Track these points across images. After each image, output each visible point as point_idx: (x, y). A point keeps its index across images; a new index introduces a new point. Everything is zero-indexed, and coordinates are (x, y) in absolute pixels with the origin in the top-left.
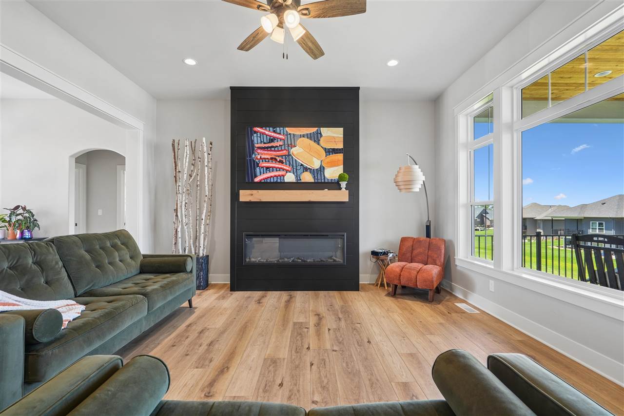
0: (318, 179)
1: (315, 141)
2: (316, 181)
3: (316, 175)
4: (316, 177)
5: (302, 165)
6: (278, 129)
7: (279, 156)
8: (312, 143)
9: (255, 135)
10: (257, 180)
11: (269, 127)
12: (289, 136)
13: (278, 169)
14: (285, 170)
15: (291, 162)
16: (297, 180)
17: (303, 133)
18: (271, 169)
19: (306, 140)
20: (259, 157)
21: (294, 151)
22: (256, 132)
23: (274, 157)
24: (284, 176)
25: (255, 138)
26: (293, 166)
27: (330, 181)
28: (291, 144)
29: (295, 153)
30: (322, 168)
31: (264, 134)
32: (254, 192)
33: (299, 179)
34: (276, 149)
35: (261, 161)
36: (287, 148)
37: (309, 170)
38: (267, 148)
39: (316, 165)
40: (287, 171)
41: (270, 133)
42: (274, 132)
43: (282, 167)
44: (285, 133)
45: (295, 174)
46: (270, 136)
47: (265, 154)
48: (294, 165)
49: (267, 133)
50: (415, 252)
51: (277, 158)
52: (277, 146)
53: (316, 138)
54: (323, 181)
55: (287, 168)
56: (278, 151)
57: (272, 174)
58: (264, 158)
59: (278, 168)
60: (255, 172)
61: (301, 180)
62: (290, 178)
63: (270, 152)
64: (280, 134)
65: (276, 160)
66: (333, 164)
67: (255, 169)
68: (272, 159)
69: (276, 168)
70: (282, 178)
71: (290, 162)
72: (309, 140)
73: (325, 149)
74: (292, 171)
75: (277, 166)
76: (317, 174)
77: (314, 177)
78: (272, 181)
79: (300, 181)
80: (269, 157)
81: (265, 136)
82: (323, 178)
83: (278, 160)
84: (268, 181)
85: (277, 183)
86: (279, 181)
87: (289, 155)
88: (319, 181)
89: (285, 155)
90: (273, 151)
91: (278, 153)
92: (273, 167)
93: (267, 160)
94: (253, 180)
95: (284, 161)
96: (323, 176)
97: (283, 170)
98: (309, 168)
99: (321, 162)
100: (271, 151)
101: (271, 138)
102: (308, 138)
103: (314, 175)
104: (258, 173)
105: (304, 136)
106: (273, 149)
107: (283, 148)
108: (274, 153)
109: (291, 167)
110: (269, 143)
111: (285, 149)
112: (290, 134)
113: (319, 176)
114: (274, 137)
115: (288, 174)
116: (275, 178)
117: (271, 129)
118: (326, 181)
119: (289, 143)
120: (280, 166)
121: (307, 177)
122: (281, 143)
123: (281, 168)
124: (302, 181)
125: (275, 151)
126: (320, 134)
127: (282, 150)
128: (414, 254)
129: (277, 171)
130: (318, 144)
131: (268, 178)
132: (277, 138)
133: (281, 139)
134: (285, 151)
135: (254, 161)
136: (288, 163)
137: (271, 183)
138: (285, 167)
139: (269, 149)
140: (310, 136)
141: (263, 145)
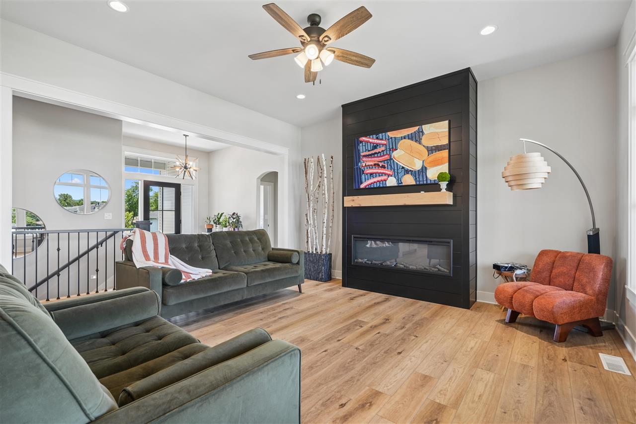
0: (419, 181)
1: (416, 141)
2: (418, 183)
3: (417, 177)
4: (418, 179)
5: (403, 168)
6: (380, 135)
7: (381, 162)
8: (413, 143)
9: (361, 145)
10: (362, 186)
11: (372, 134)
12: (390, 140)
13: (381, 174)
14: (387, 174)
15: (393, 166)
16: (399, 183)
17: (404, 135)
18: (374, 175)
19: (407, 141)
20: (364, 165)
21: (395, 154)
22: (361, 142)
23: (377, 163)
24: (385, 181)
25: (361, 147)
26: (394, 170)
27: (433, 182)
28: (393, 148)
29: (396, 156)
30: (424, 169)
31: (368, 142)
32: (355, 197)
33: (400, 182)
34: (379, 155)
35: (366, 168)
36: (388, 153)
37: (410, 172)
38: (371, 155)
39: (418, 166)
40: (389, 175)
41: (373, 141)
42: (377, 138)
43: (384, 171)
44: (387, 137)
45: (397, 178)
46: (373, 143)
47: (369, 161)
48: (396, 168)
49: (371, 140)
50: (555, 271)
51: (380, 163)
52: (379, 152)
53: (417, 138)
54: (425, 182)
55: (389, 173)
56: (381, 156)
57: (375, 180)
58: (368, 165)
59: (380, 173)
60: (361, 179)
61: (402, 183)
62: (392, 182)
63: (374, 159)
64: (382, 139)
65: (378, 165)
66: (436, 163)
67: (361, 176)
68: (375, 165)
69: (379, 173)
70: (384, 182)
71: (391, 167)
72: (410, 141)
73: (427, 148)
74: (394, 175)
75: (379, 171)
76: (419, 175)
77: (416, 179)
78: (375, 186)
79: (401, 184)
80: (372, 163)
81: (369, 144)
82: (425, 179)
83: (381, 166)
84: (372, 187)
85: (379, 187)
86: (381, 186)
87: (391, 159)
88: (421, 183)
89: (387, 160)
90: (376, 157)
91: (380, 158)
92: (376, 173)
93: (371, 167)
94: (359, 186)
95: (386, 166)
96: (425, 177)
97: (385, 174)
98: (411, 170)
99: (423, 162)
100: (374, 157)
101: (375, 145)
102: (409, 139)
103: (415, 177)
104: (363, 180)
105: (405, 138)
106: (376, 155)
107: (385, 153)
108: (377, 159)
109: (393, 170)
110: (373, 150)
111: (387, 154)
112: (391, 138)
113: (421, 177)
114: (377, 144)
115: (390, 178)
116: (378, 183)
117: (374, 136)
118: (429, 182)
119: (391, 147)
120: (382, 171)
121: (409, 180)
122: (383, 148)
123: (383, 173)
124: (403, 184)
125: (378, 157)
126: (422, 132)
127: (384, 155)
128: (553, 273)
129: (379, 176)
130: (420, 144)
131: (372, 183)
132: (380, 144)
133: (383, 145)
134: (386, 156)
135: (360, 169)
136: (389, 167)
137: (374, 188)
138: (387, 172)
139: (373, 156)
140: (410, 137)
141: (367, 153)
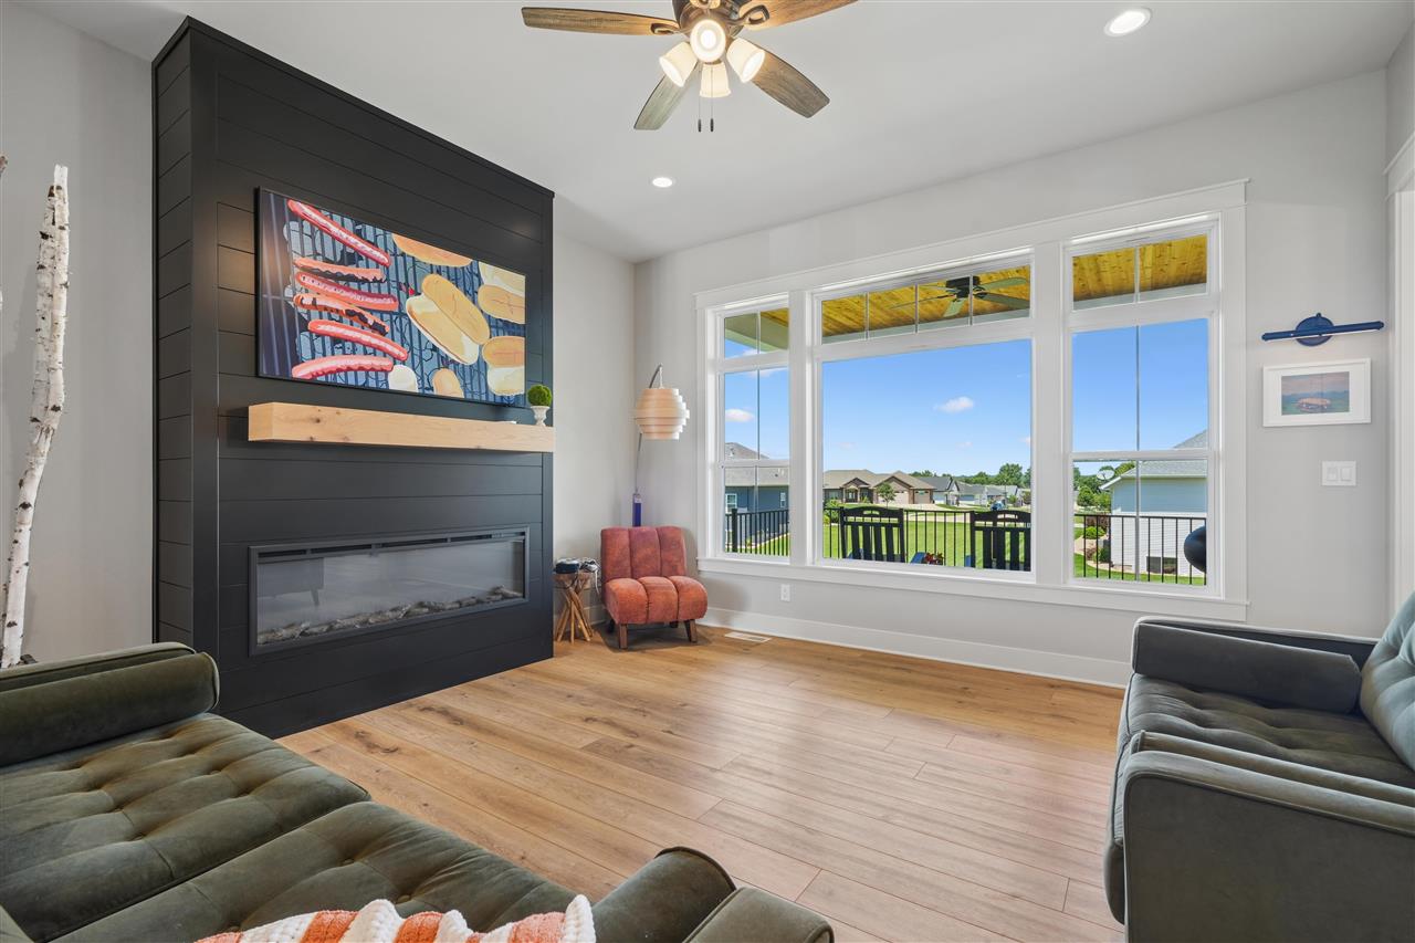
0: (473, 393)
1: (466, 292)
2: (469, 396)
3: (468, 381)
4: (469, 386)
5: (435, 349)
6: (369, 229)
7: (372, 311)
8: (459, 293)
9: (294, 225)
10: (300, 372)
11: (343, 214)
12: (400, 259)
13: (370, 350)
14: (391, 354)
15: (407, 336)
16: (423, 388)
17: (438, 264)
18: (348, 345)
19: (443, 280)
20: (308, 300)
21: (413, 304)
22: (295, 216)
23: (359, 310)
24: (386, 372)
25: (295, 237)
26: (411, 348)
27: (498, 400)
28: (407, 284)
29: (416, 311)
30: (482, 366)
31: (323, 229)
32: (326, 412)
33: (427, 385)
34: (364, 288)
35: (314, 313)
36: (394, 292)
37: (452, 366)
38: (337, 277)
39: (469, 356)
40: (396, 359)
41: (345, 235)
42: (358, 234)
43: (382, 344)
44: (391, 247)
45: (419, 370)
46: (345, 244)
47: (328, 295)
48: (416, 345)
49: (334, 230)
50: (639, 556)
51: (367, 315)
52: (365, 281)
53: (468, 284)
54: (484, 398)
55: (396, 351)
56: (369, 294)
57: (353, 361)
58: (326, 308)
59: (370, 345)
60: (294, 346)
61: (432, 389)
62: (403, 379)
63: (345, 294)
64: (374, 244)
65: (363, 320)
66: (505, 359)
67: (293, 336)
68: (350, 314)
69: (365, 345)
70: (381, 376)
71: (403, 336)
72: (450, 285)
73: (489, 318)
74: (409, 360)
75: (366, 338)
76: (471, 380)
77: (464, 386)
78: (351, 382)
79: (431, 392)
80: (342, 307)
81: (327, 239)
82: (483, 391)
83: (371, 322)
84: (339, 381)
85: (365, 389)
86: (372, 384)
87: (401, 314)
88: (476, 397)
89: (391, 313)
90: (354, 291)
91: (368, 300)
92: (354, 342)
93: (334, 315)
94: (285, 369)
95: (388, 329)
96: (483, 384)
97: (386, 353)
98: (453, 361)
99: (480, 349)
100: (348, 289)
101: (349, 250)
102: (449, 278)
103: (464, 380)
104: (305, 352)
105: (439, 272)
106: (354, 285)
107: (384, 291)
108: (358, 298)
109: (407, 348)
110: (341, 263)
111: (389, 295)
112: (403, 255)
113: (475, 383)
114: (356, 250)
115: (399, 368)
116: (361, 375)
117: (348, 222)
118: (491, 399)
119: (402, 280)
120: (374, 341)
121: (448, 384)
122: (379, 274)
123: (379, 348)
124: (435, 393)
125: (359, 292)
126: (478, 275)
127: (380, 296)
128: (636, 560)
129: (366, 353)
130: (474, 302)
131: (339, 370)
132: (367, 257)
133: (378, 263)
134: (389, 301)
135: (290, 310)
136: (397, 335)
137: (346, 387)
138: (389, 348)
139: (342, 283)
140: (454, 276)
141: (320, 265)
